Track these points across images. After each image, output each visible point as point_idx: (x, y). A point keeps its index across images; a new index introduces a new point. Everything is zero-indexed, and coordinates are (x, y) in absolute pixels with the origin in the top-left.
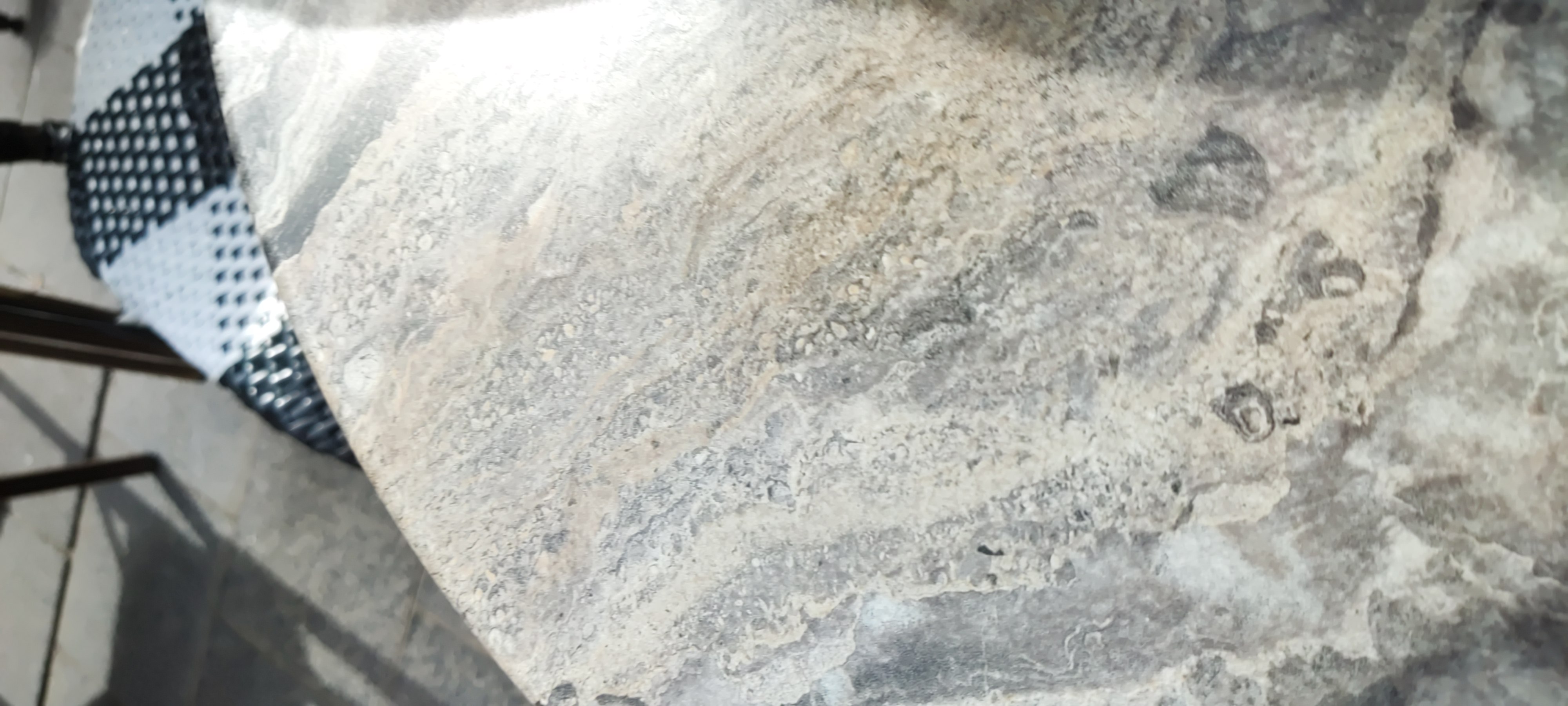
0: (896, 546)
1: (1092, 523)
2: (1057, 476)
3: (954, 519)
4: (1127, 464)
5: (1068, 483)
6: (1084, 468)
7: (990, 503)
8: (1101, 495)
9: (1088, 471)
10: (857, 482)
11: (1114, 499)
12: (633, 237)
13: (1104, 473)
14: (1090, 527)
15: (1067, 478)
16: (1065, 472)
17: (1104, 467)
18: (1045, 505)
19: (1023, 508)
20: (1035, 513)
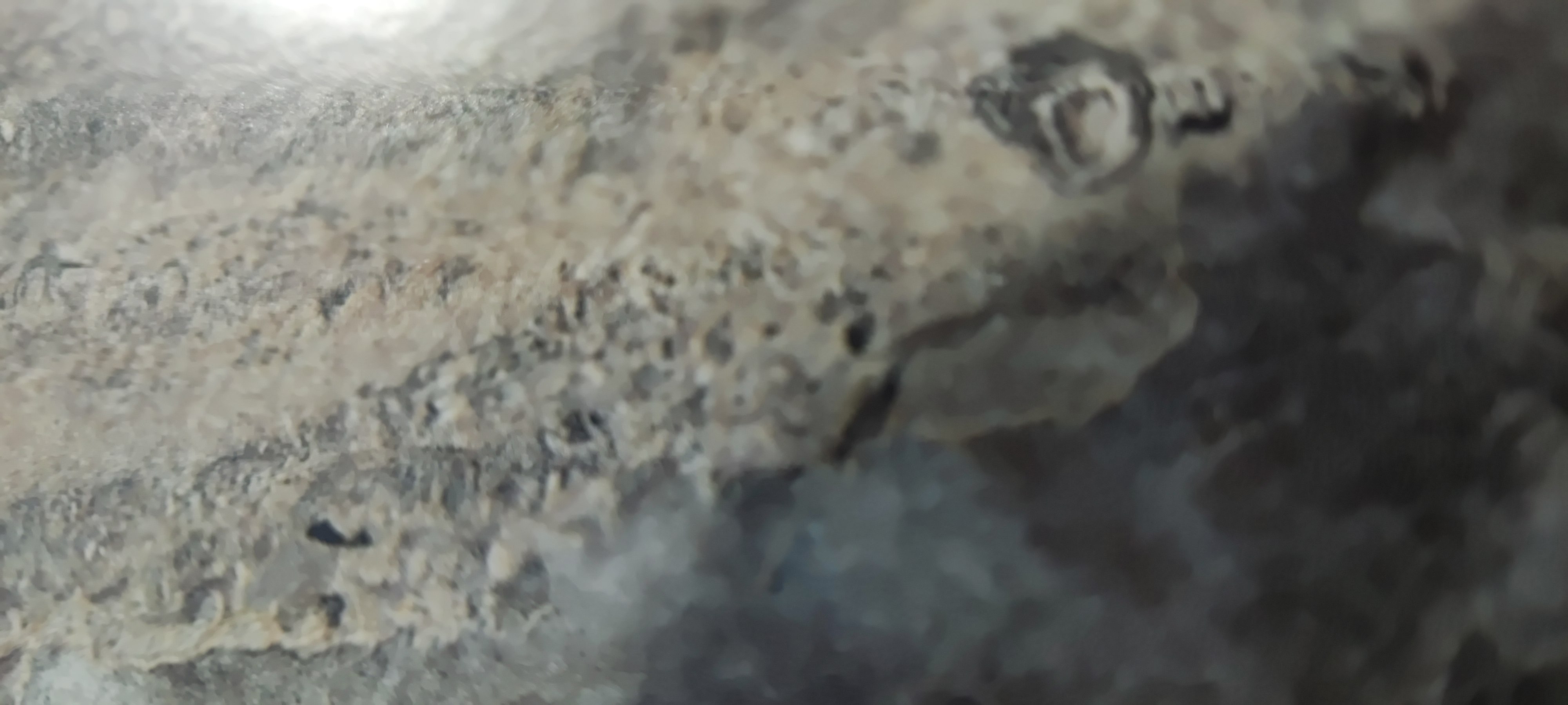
0: (123, 526)
1: (611, 445)
2: (539, 321)
3: (262, 448)
4: (724, 275)
5: (566, 339)
6: (609, 294)
7: (354, 401)
8: (647, 369)
9: (619, 301)
10: (69, 363)
11: (679, 377)
13: (661, 305)
14: (603, 459)
15: (563, 326)
16: (560, 310)
17: (661, 289)
18: (490, 402)
19: (432, 411)
20: (460, 424)
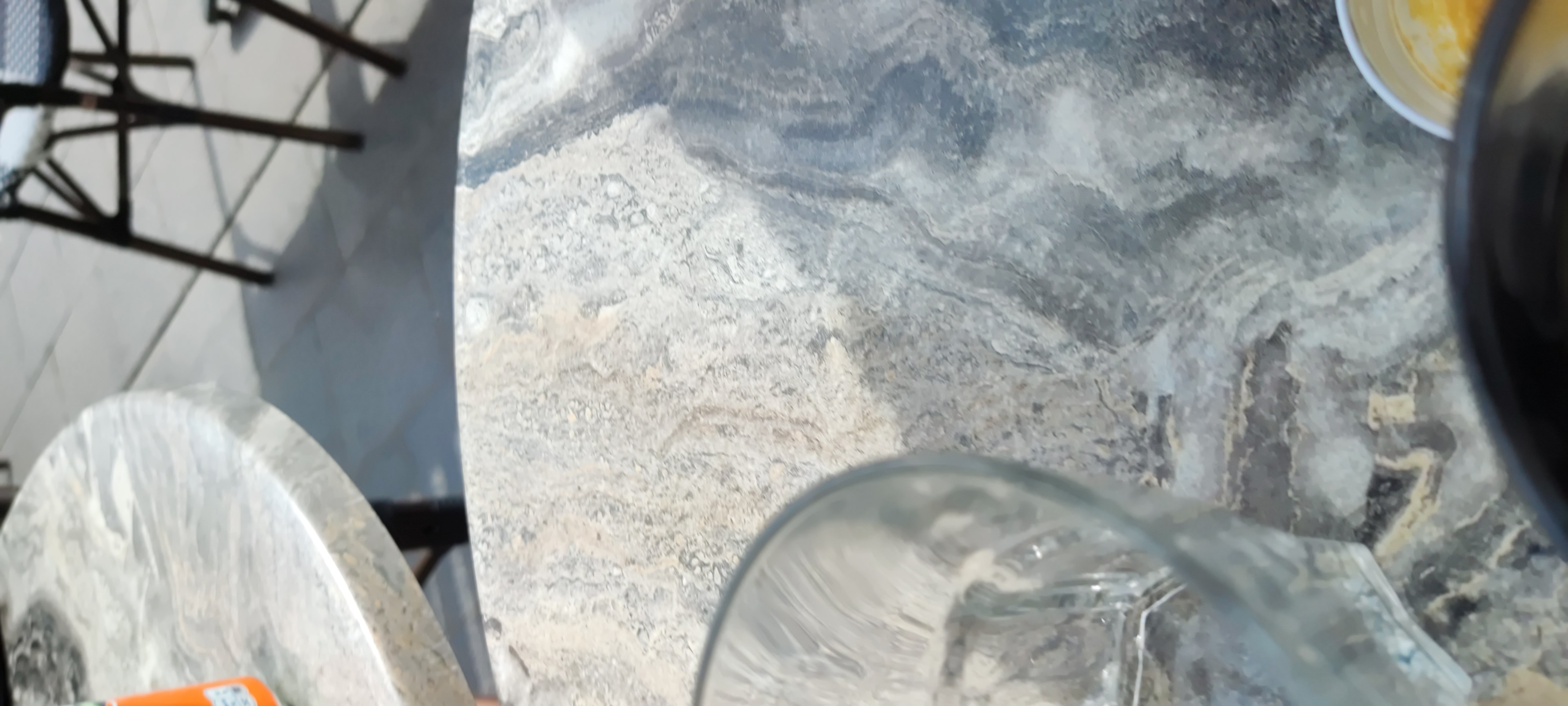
12: (646, 391)
